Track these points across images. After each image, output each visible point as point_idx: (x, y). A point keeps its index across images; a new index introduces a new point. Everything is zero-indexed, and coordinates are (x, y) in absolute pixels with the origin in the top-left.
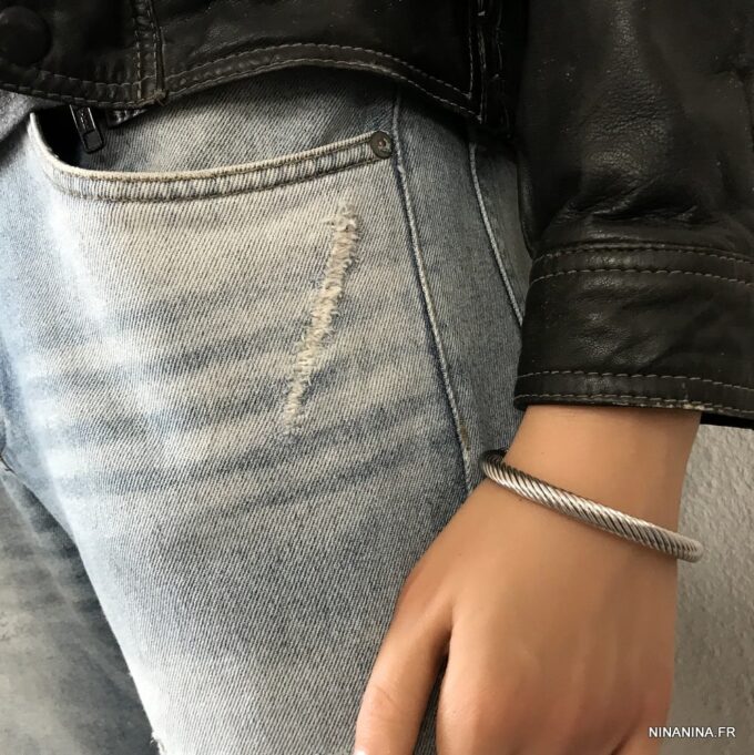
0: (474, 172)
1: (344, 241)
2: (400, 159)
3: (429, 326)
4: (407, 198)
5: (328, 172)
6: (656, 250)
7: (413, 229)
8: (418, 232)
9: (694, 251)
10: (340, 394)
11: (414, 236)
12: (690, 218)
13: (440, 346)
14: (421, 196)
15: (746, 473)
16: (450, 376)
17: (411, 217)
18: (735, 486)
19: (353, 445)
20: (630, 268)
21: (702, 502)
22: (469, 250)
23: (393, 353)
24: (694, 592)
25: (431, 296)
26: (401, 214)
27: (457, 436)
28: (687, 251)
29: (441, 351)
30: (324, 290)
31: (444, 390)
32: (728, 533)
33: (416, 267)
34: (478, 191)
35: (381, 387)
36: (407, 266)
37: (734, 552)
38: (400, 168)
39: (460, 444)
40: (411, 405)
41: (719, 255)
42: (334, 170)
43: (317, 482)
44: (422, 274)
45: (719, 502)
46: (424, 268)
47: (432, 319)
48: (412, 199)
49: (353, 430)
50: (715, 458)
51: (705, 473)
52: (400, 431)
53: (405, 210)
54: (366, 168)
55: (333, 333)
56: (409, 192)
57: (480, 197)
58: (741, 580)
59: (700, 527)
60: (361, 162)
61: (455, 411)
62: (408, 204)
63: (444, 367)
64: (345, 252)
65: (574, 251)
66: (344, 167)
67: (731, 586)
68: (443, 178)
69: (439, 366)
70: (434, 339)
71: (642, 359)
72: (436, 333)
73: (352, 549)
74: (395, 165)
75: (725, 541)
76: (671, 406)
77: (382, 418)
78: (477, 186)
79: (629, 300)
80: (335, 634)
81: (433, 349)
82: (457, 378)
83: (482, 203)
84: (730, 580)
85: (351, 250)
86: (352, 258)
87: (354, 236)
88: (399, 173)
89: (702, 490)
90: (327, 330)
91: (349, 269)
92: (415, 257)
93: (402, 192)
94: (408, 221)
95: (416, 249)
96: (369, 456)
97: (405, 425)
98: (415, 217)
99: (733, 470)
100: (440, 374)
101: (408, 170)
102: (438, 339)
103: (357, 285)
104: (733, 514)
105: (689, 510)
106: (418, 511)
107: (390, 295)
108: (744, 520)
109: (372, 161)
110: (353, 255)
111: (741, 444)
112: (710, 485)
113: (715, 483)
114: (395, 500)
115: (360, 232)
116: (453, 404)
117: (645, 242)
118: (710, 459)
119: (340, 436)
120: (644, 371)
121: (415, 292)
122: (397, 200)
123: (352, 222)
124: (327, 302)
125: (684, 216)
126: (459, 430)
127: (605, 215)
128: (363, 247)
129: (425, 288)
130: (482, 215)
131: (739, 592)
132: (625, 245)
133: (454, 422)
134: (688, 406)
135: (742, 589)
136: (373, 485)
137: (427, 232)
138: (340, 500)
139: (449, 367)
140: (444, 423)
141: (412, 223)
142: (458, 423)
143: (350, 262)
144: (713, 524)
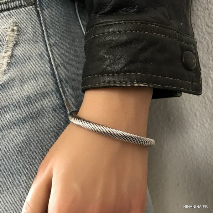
0: (77, 12)
1: (12, 35)
2: (38, 5)
3: (51, 66)
4: (42, 19)
5: (5, 10)
6: (120, 24)
7: (44, 30)
8: (47, 32)
9: (136, 23)
10: (11, 92)
11: (45, 33)
12: (135, 11)
13: (56, 73)
14: (48, 19)
15: (208, 120)
16: (61, 84)
17: (43, 26)
18: (205, 124)
19: (17, 111)
20: (111, 32)
21: (195, 131)
22: (74, 39)
23: (35, 76)
24: (196, 163)
25: (52, 55)
26: (39, 25)
27: (65, 106)
28: (132, 23)
29: (57, 75)
30: (3, 53)
31: (59, 89)
32: (205, 141)
33: (46, 44)
34: (79, 19)
35: (29, 88)
36: (42, 44)
37: (207, 147)
38: (38, 9)
39: (66, 109)
40: (43, 95)
41: (147, 24)
42: (9, 9)
43: (4, 126)
44: (48, 47)
45: (201, 131)
46: (50, 44)
47: (53, 63)
48: (44, 20)
49: (17, 105)
50: (198, 116)
51: (195, 121)
52: (38, 105)
53: (41, 24)
54: (23, 9)
55: (9, 69)
56: (43, 17)
57: (80, 21)
58: (210, 157)
59: (196, 140)
60: (21, 6)
61: (63, 97)
62: (42, 22)
63: (58, 81)
64: (13, 39)
65: (93, 29)
66: (13, 9)
67: (207, 160)
68: (61, 13)
69: (56, 80)
70: (54, 71)
71: (117, 68)
72: (54, 68)
73: (20, 150)
74: (36, 8)
75: (204, 144)
76: (129, 85)
77: (29, 100)
78: (79, 17)
79: (111, 45)
80: (17, 182)
81: (53, 74)
82: (65, 85)
83: (81, 23)
84: (207, 157)
85: (16, 38)
86: (16, 41)
87: (16, 33)
88: (38, 11)
89: (195, 127)
90: (6, 68)
91: (15, 45)
92: (45, 40)
93: (39, 17)
94: (42, 28)
95: (46, 38)
96: (24, 115)
97: (40, 103)
98: (45, 26)
99: (204, 120)
100: (57, 83)
101: (42, 10)
102: (55, 70)
103: (19, 51)
104: (205, 135)
105: (192, 134)
106: (48, 135)
107: (34, 55)
108: (209, 136)
109: (25, 6)
110: (16, 40)
111: (206, 110)
112: (197, 125)
113: (199, 124)
114: (38, 131)
115: (19, 32)
116: (62, 94)
117: (116, 21)
118: (196, 116)
119: (12, 108)
120: (119, 72)
121: (45, 53)
122: (37, 20)
123: (15, 28)
124: (6, 58)
125: (133, 11)
126: (65, 104)
127: (103, 13)
128: (21, 37)
129: (50, 52)
130: (81, 27)
131: (210, 161)
132: (109, 23)
133: (63, 101)
134: (136, 85)
135: (210, 160)
136: (27, 126)
137: (51, 32)
138: (14, 132)
139: (61, 81)
140: (58, 102)
141: (44, 28)
142: (65, 101)
143: (15, 42)
144: (200, 138)
